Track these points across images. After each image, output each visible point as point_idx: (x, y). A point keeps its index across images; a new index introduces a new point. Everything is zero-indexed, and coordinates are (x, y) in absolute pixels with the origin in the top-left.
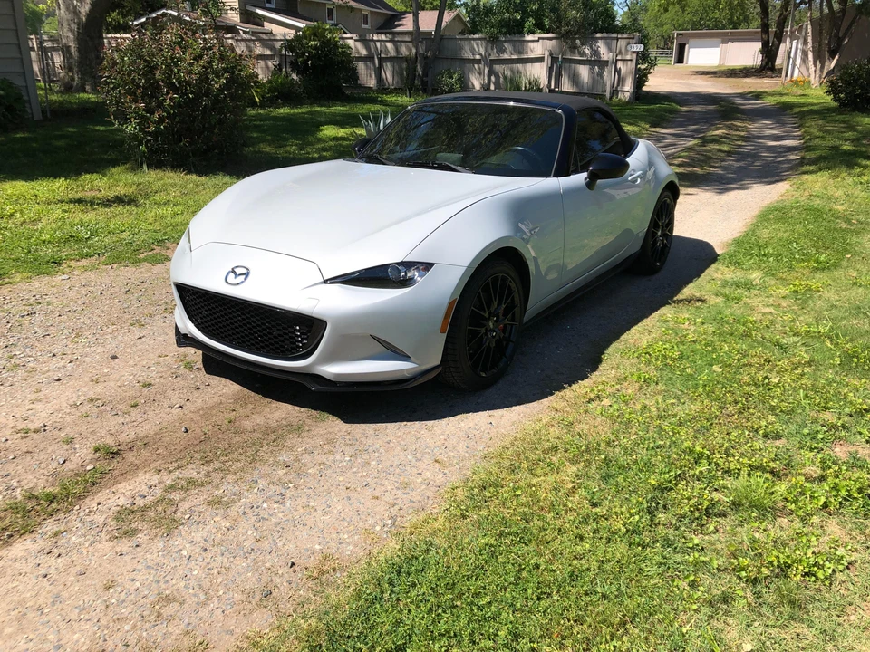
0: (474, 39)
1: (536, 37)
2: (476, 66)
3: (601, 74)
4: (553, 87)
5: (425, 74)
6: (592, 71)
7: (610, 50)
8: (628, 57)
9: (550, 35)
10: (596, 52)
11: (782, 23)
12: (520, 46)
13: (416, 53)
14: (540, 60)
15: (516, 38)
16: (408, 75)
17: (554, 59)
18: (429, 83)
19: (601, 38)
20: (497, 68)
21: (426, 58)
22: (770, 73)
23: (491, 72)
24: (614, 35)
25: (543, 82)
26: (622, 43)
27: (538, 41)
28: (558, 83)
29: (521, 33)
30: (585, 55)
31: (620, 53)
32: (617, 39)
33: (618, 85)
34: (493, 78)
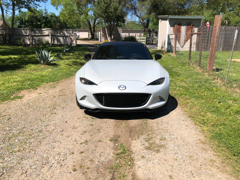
0: (25, 29)
1: (46, 29)
2: (27, 37)
3: (66, 39)
4: (53, 43)
5: (10, 39)
6: (63, 39)
7: (68, 33)
8: (73, 35)
9: (50, 29)
10: (64, 34)
11: (94, 28)
12: (41, 32)
13: (6, 33)
14: (48, 35)
15: (40, 29)
16: (3, 40)
17: (52, 35)
18: (11, 42)
19: (65, 30)
20: (35, 38)
21: (9, 34)
22: (94, 40)
23: (33, 39)
24: (68, 29)
25: (50, 42)
26: (71, 32)
27: (46, 30)
28: (54, 42)
29: (41, 28)
30: (61, 34)
31: (71, 34)
32: (69, 30)
33: (71, 42)
34: (33, 40)
